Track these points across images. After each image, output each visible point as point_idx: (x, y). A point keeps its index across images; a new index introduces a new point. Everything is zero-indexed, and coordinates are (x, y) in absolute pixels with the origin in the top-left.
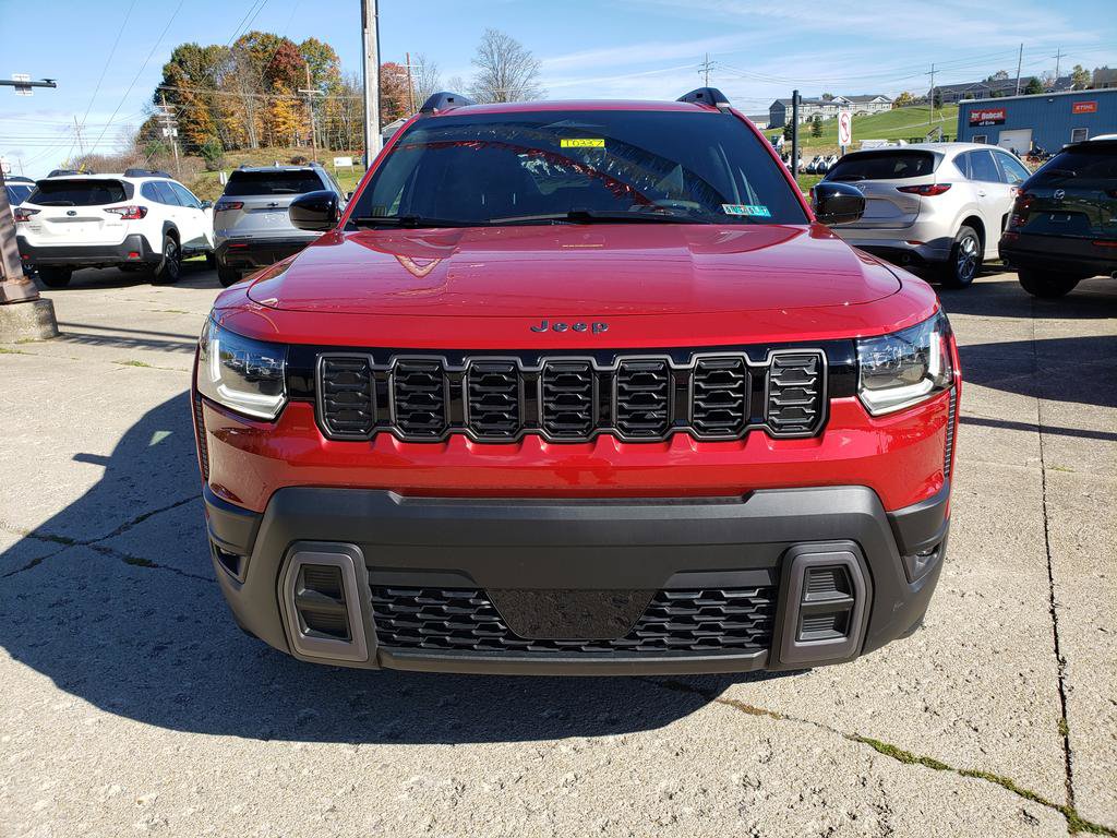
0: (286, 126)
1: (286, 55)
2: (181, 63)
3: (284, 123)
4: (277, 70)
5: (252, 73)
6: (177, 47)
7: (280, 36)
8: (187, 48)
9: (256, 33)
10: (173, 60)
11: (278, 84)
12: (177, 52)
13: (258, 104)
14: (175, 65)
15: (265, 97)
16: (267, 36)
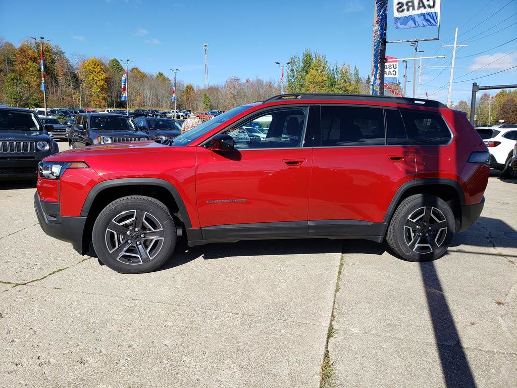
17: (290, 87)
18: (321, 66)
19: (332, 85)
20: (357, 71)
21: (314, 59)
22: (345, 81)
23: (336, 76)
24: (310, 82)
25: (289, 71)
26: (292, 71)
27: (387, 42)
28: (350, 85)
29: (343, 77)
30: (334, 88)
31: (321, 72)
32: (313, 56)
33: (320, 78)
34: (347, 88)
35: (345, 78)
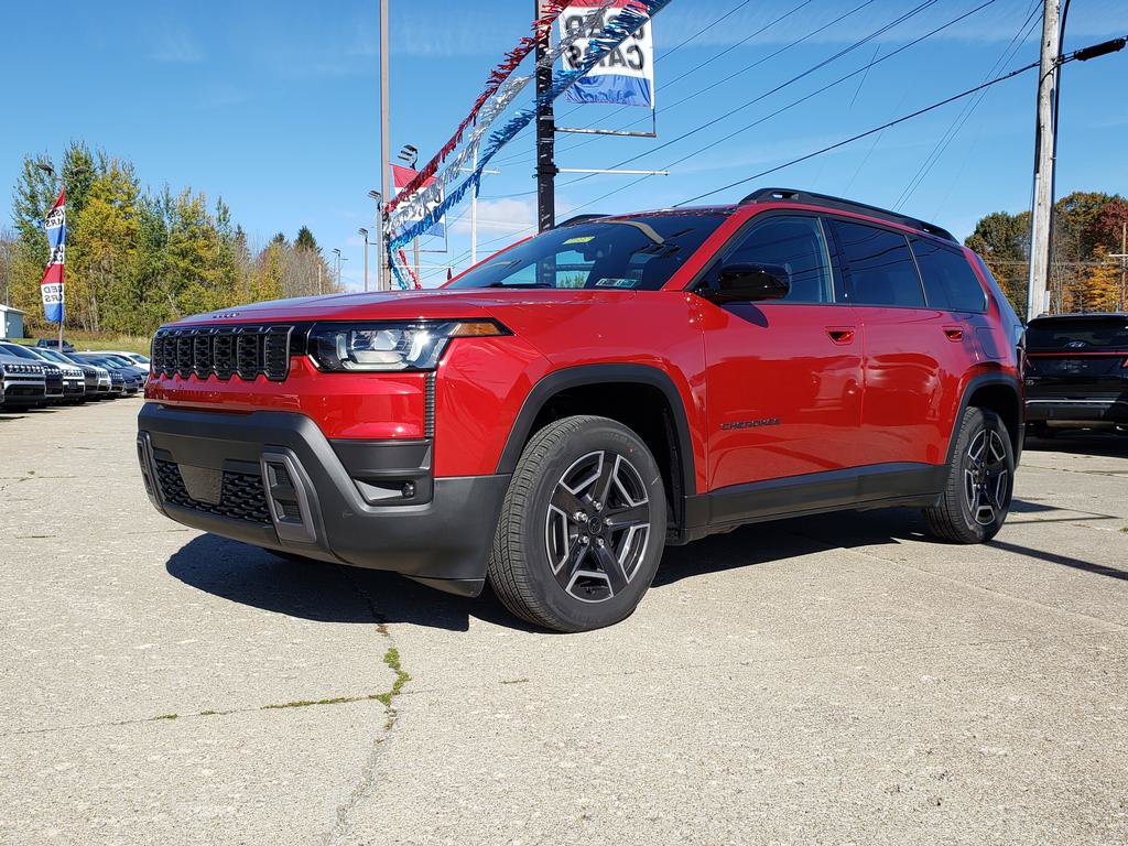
0: (1103, 299)
1: (1114, 215)
2: (984, 234)
3: (1102, 296)
4: (1101, 234)
5: (1067, 239)
6: (983, 218)
7: (1111, 194)
8: (995, 218)
9: (1080, 194)
10: (976, 232)
11: (1099, 250)
12: (982, 224)
13: (1070, 274)
14: (978, 236)
15: (1080, 266)
16: (1093, 196)
17: (27, 241)
18: (121, 190)
19: (158, 243)
20: (225, 212)
21: (99, 172)
22: (193, 236)
23: (167, 221)
24: (92, 233)
25: (22, 198)
26: (33, 197)
27: (556, 129)
28: (209, 247)
29: (186, 225)
30: (163, 251)
31: (121, 208)
32: (97, 162)
33: (122, 225)
34: (202, 253)
35: (193, 228)
